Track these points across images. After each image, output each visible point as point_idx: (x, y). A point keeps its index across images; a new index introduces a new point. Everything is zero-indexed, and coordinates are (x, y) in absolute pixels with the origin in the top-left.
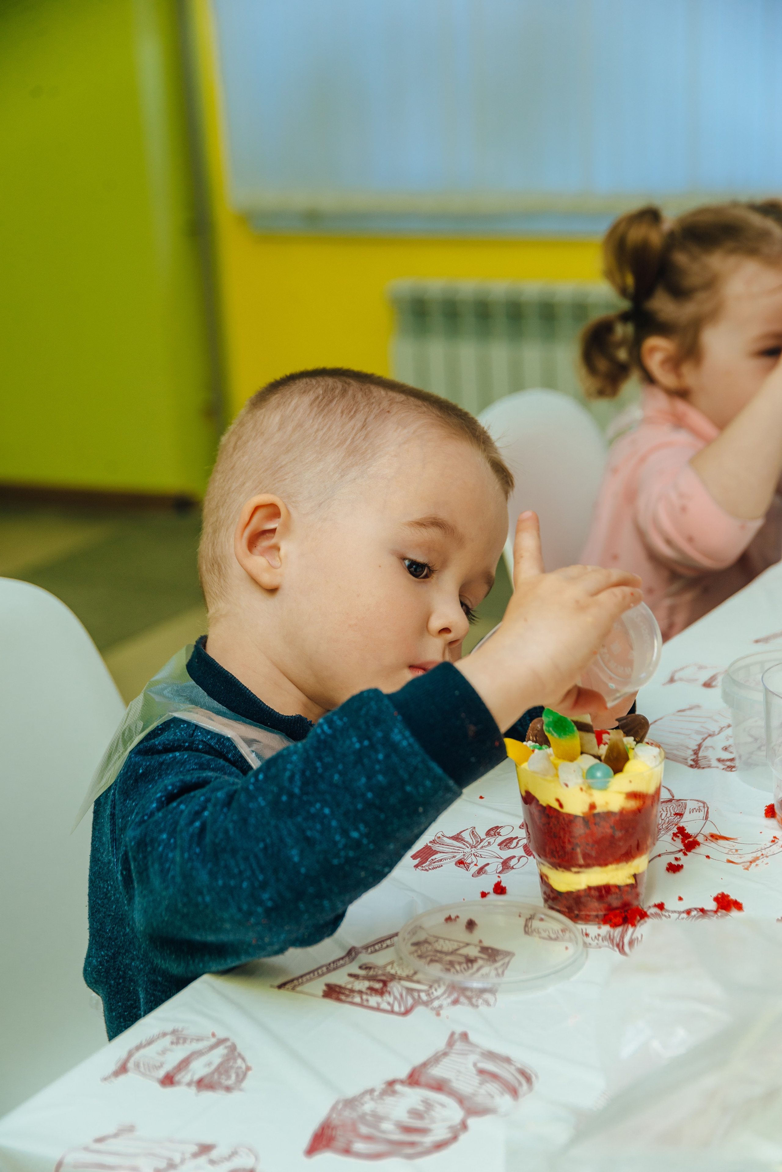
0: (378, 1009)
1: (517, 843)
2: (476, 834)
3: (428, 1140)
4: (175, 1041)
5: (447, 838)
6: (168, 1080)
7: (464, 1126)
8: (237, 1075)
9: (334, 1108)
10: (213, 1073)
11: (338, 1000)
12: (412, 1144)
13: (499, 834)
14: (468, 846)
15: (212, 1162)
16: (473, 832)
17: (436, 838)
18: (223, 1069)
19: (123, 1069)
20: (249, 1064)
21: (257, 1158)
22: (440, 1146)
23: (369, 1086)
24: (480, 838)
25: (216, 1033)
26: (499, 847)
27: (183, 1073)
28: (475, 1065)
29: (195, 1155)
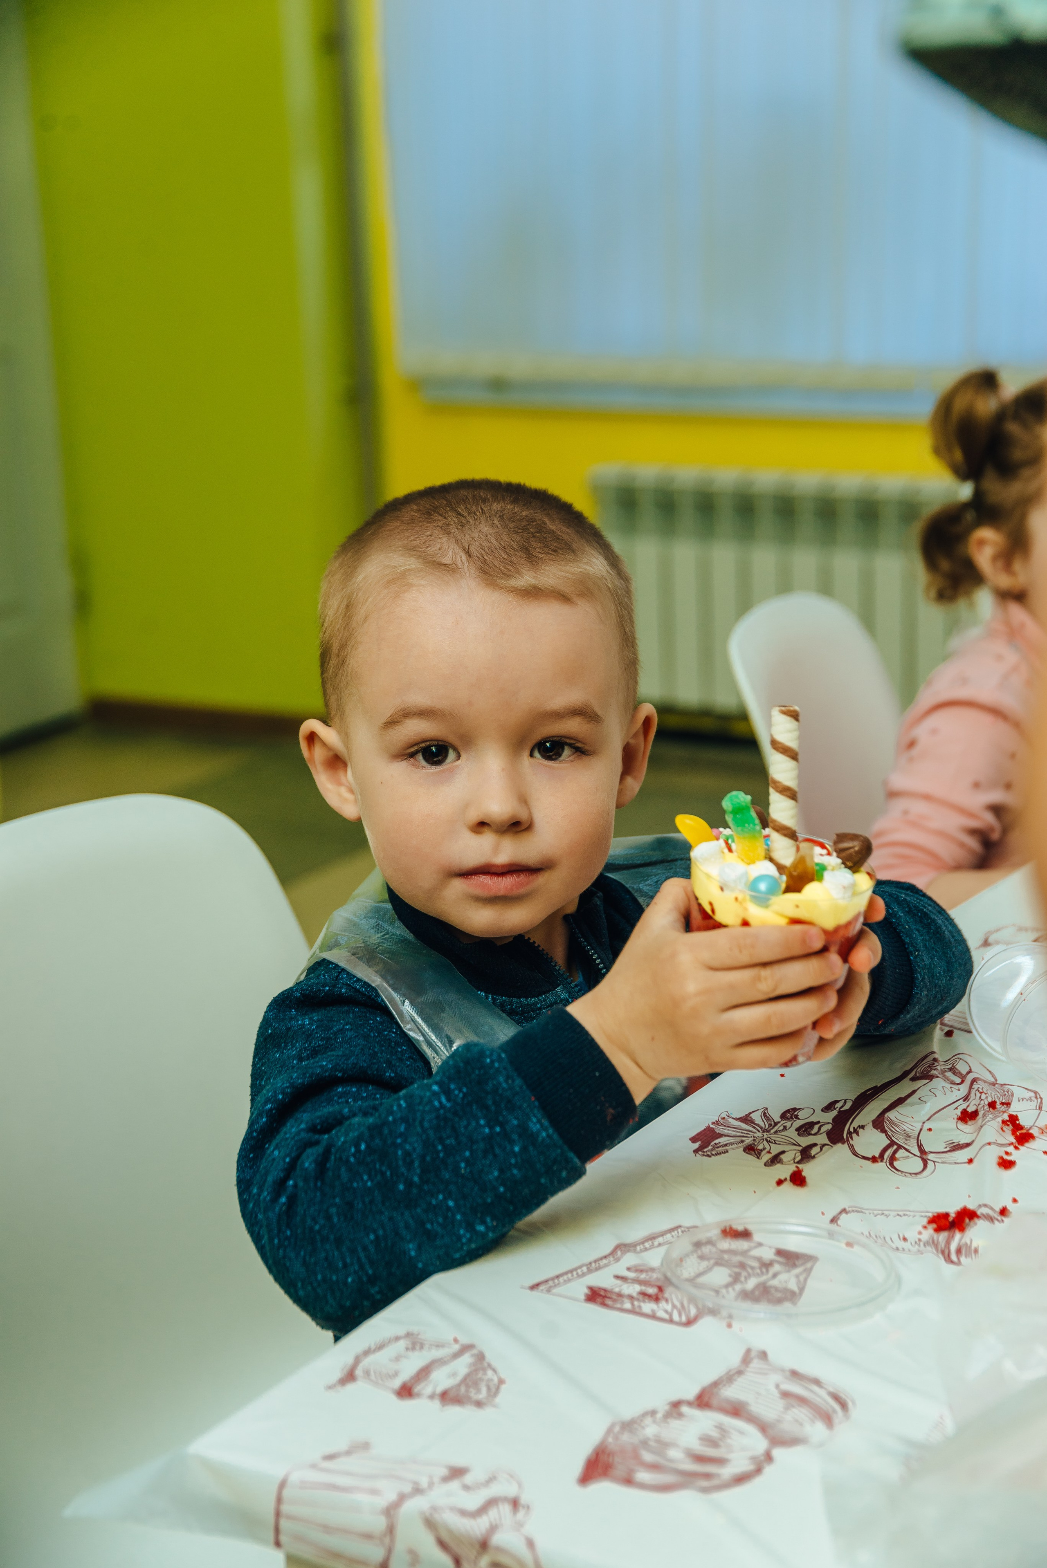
0: (653, 1316)
1: (819, 1129)
2: (768, 1115)
3: (727, 1472)
4: (410, 1346)
5: (734, 1119)
6: (406, 1391)
7: (769, 1458)
8: (489, 1388)
9: (609, 1431)
10: (459, 1385)
11: (604, 1305)
12: (707, 1476)
13: (797, 1117)
14: (759, 1129)
15: (466, 1488)
16: (765, 1113)
17: (720, 1119)
18: (470, 1380)
19: (350, 1377)
20: (503, 1376)
21: (520, 1485)
22: (741, 1479)
23: (649, 1407)
24: (774, 1121)
25: (459, 1338)
26: (797, 1132)
27: (422, 1385)
28: (777, 1386)
29: (446, 1479)
